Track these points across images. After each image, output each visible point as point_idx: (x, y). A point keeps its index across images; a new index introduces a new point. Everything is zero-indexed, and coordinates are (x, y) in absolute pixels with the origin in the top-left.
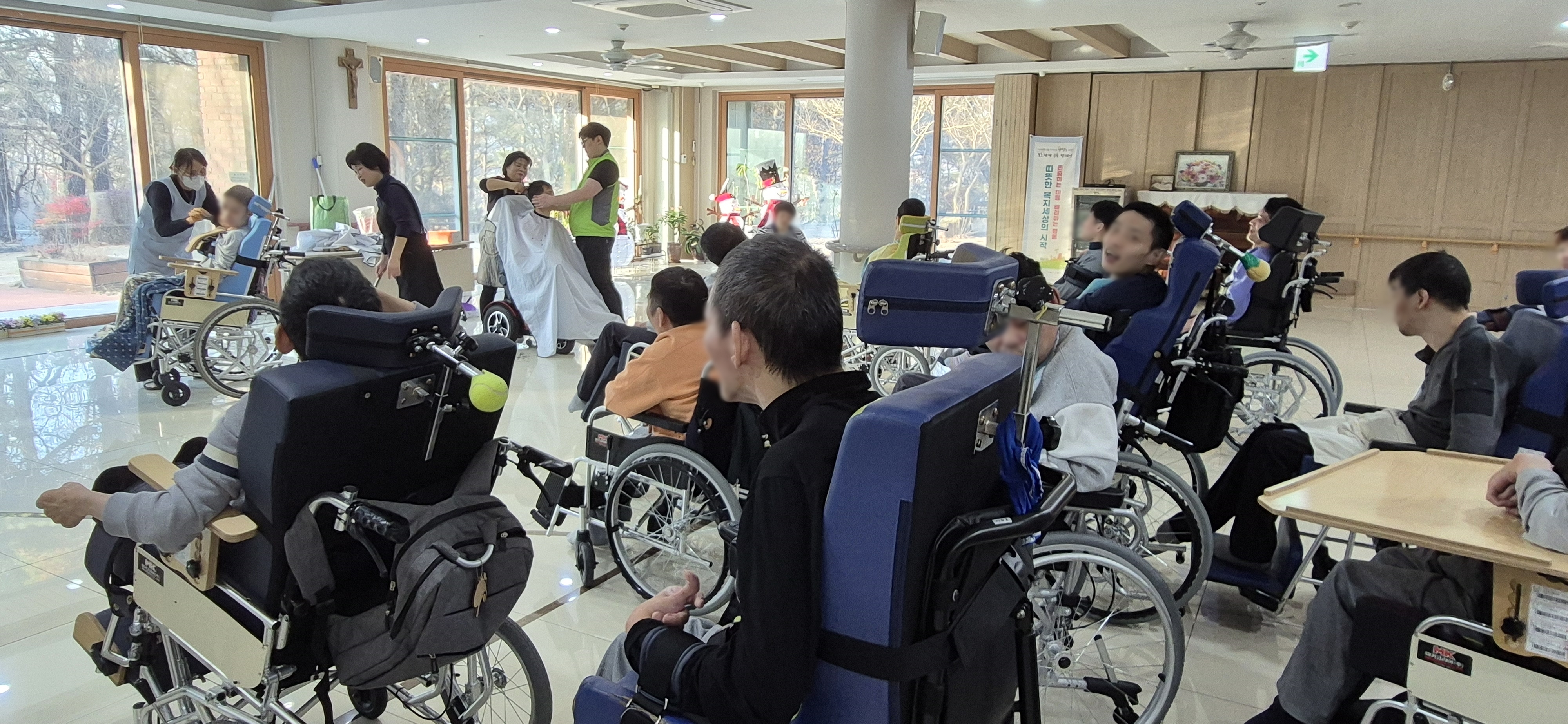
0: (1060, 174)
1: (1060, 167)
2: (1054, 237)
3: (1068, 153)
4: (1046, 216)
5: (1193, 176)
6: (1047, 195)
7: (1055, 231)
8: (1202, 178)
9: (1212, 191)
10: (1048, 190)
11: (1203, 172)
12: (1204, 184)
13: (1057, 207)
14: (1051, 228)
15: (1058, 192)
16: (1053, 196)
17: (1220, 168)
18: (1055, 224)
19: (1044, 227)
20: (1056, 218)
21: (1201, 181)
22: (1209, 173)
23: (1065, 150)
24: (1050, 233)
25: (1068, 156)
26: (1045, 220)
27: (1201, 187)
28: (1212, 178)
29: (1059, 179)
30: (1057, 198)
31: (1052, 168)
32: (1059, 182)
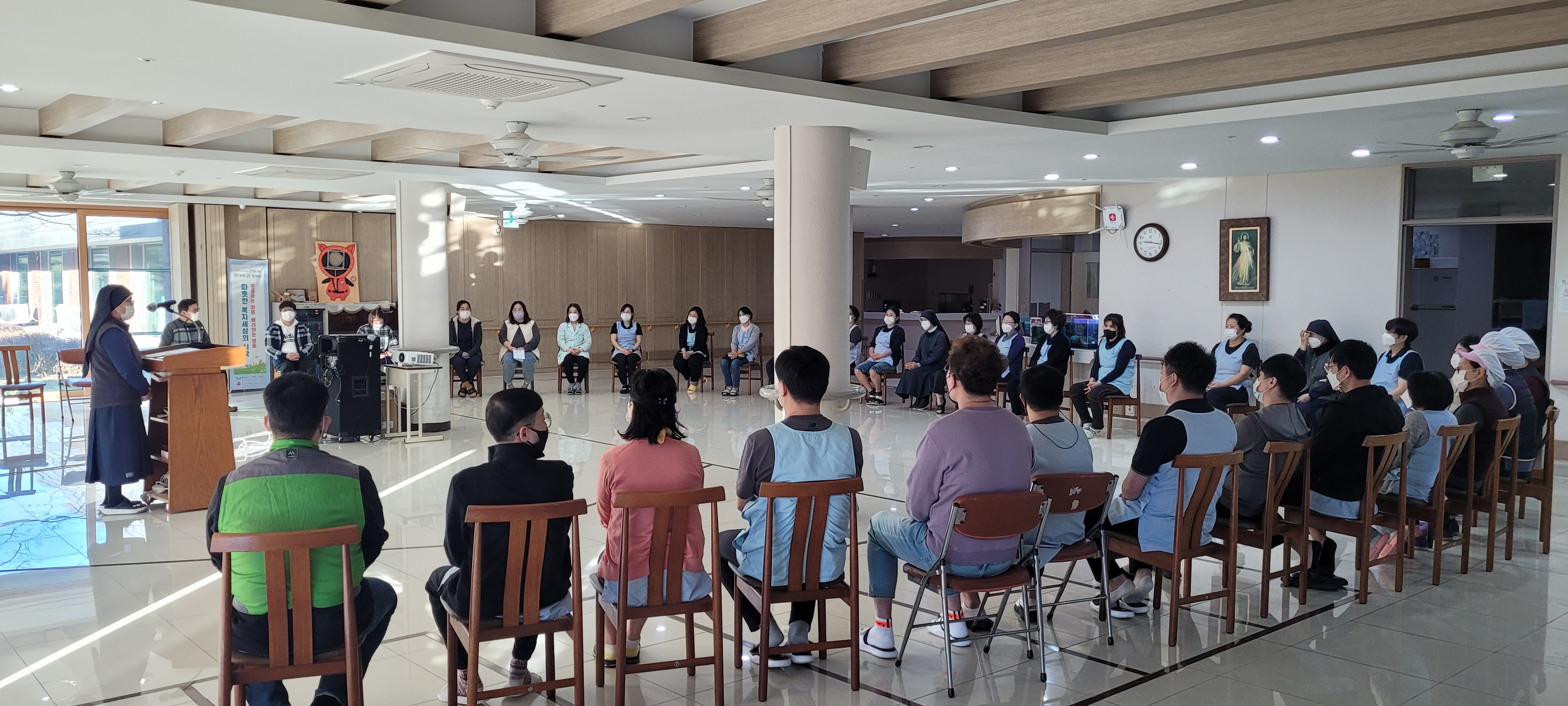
0: (253, 291)
1: (253, 285)
2: (254, 346)
3: (258, 274)
4: (246, 328)
6: (245, 309)
7: (254, 341)
10: (245, 306)
13: (253, 320)
14: (251, 338)
15: (253, 307)
16: (249, 310)
18: (254, 334)
19: (246, 338)
20: (254, 330)
23: (254, 271)
24: (250, 342)
25: (258, 276)
26: (245, 331)
29: (253, 296)
30: (253, 312)
31: (247, 287)
32: (253, 299)
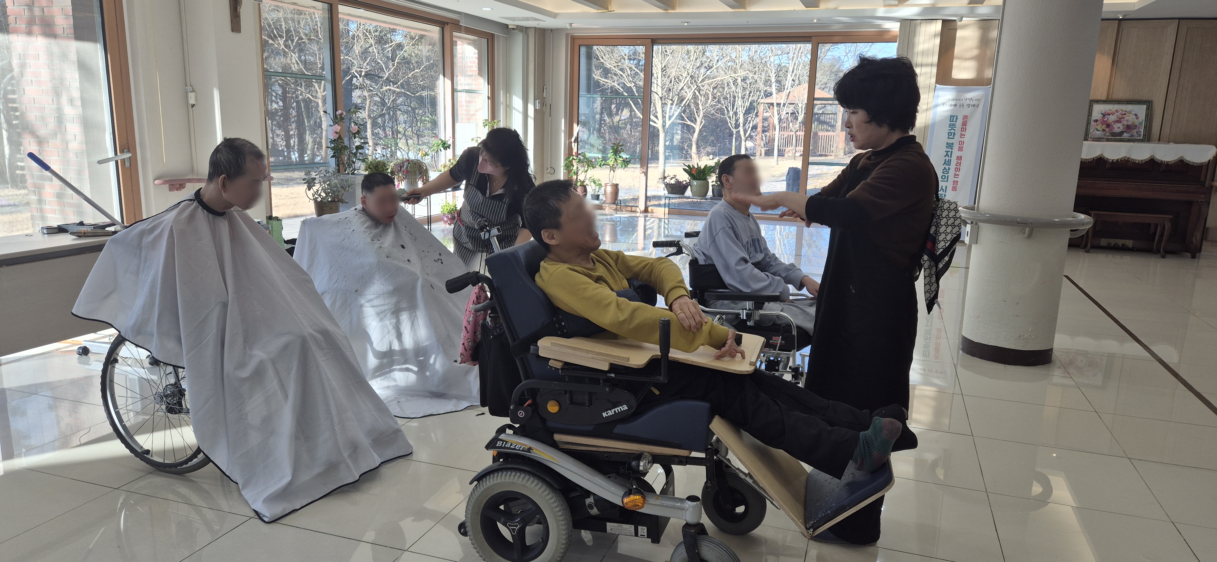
0: (964, 124)
1: (965, 117)
2: (954, 189)
3: (974, 103)
4: (947, 167)
5: (1108, 126)
6: (950, 146)
7: (955, 183)
8: (1118, 128)
9: (1129, 141)
10: (951, 141)
11: (1119, 121)
12: (1121, 133)
13: (959, 158)
14: (951, 179)
15: (961, 143)
16: (956, 147)
17: (1137, 118)
18: (956, 176)
20: (957, 169)
21: (1116, 130)
22: (1126, 123)
23: (971, 99)
24: (950, 185)
25: (974, 106)
26: (946, 171)
27: (1116, 137)
28: (1129, 128)
29: (963, 129)
30: (961, 149)
31: (957, 119)
32: (963, 133)
